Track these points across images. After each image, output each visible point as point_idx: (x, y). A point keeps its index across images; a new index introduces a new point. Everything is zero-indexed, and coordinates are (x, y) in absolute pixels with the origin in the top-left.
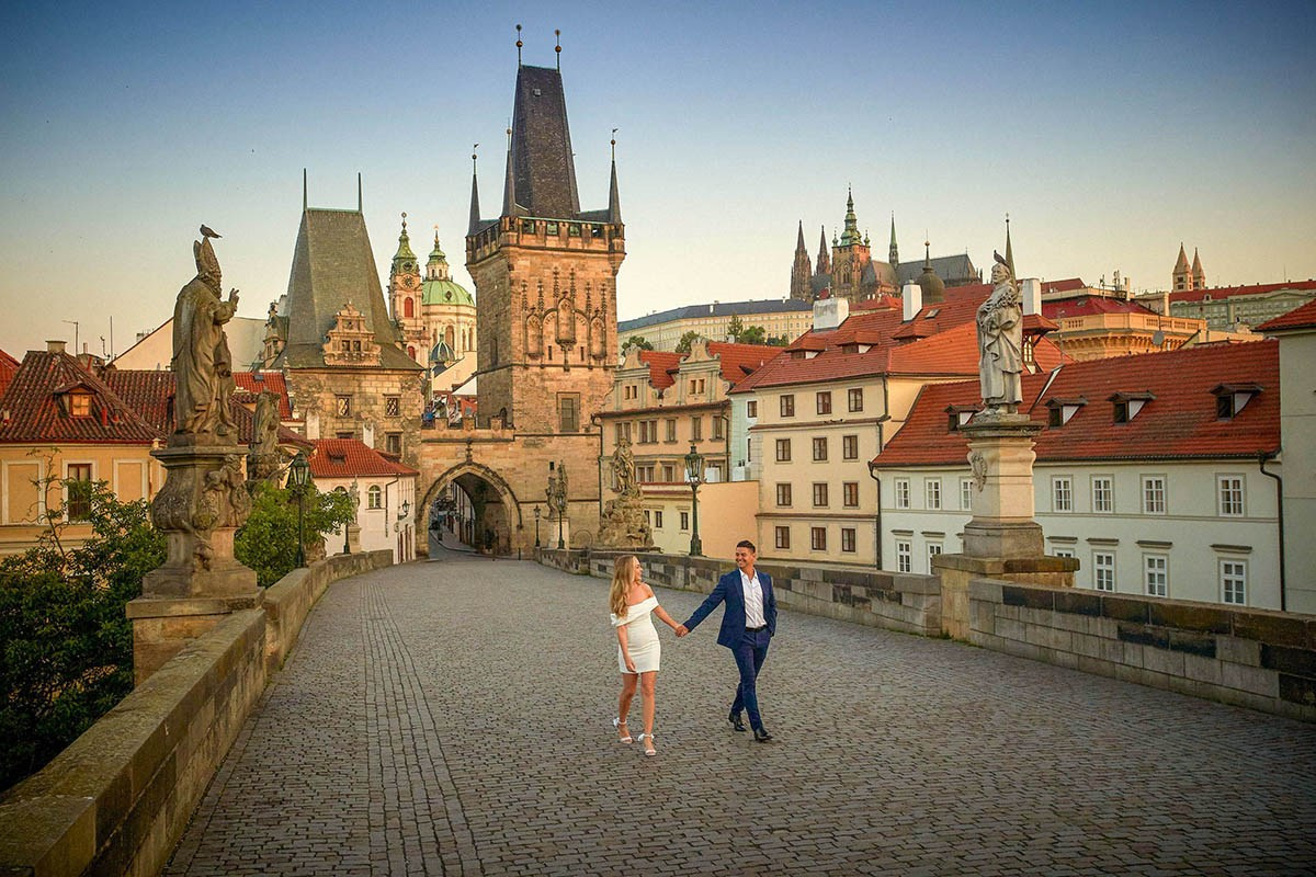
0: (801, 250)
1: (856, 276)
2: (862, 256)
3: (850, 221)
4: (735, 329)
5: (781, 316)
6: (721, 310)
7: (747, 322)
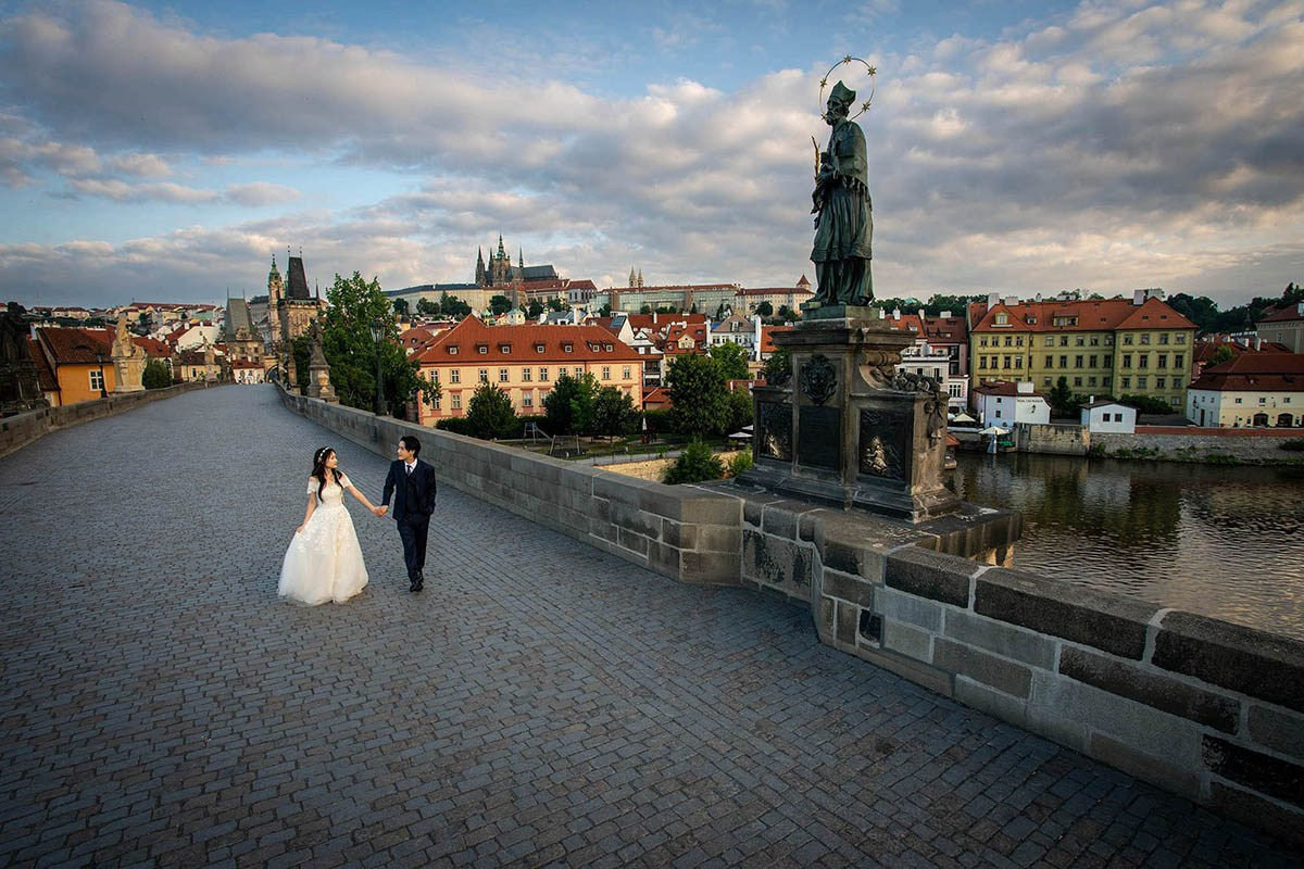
0: (480, 259)
1: (503, 273)
2: (507, 264)
3: (501, 247)
4: (445, 296)
5: (465, 291)
6: (439, 287)
7: (450, 294)
